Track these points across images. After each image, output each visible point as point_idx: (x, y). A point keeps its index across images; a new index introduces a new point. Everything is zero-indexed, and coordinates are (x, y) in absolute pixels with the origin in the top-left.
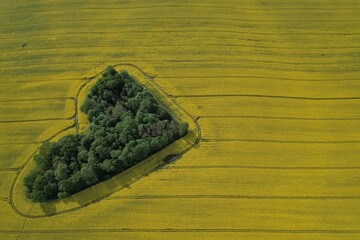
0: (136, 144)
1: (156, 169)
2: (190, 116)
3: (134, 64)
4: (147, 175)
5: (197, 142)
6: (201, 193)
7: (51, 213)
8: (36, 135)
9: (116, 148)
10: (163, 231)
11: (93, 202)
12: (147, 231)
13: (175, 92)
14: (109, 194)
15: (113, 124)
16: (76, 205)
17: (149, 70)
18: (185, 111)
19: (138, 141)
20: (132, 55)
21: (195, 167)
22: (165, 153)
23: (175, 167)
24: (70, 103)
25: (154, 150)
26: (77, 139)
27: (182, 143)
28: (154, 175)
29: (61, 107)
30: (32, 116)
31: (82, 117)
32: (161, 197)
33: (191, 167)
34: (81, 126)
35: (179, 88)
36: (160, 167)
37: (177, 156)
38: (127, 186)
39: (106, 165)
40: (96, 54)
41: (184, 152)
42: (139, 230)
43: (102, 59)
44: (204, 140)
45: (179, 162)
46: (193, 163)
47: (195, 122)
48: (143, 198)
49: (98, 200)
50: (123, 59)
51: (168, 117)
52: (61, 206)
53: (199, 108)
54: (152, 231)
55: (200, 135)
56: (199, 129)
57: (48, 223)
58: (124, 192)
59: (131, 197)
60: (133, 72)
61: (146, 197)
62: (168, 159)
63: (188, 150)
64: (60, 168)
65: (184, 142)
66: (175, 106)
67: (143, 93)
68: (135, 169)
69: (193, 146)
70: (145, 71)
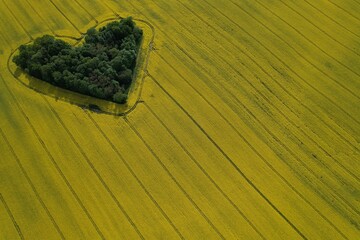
0: (82, 78)
1: (79, 105)
2: (140, 95)
3: (156, 30)
4: (72, 103)
5: (120, 115)
6: (80, 144)
7: (16, 76)
10: (40, 140)
11: (35, 90)
13: (152, 71)
15: (86, 55)
16: (28, 83)
17: (158, 42)
18: (141, 90)
19: (85, 78)
21: (98, 127)
22: (96, 102)
23: (89, 116)
27: (112, 106)
28: (75, 108)
29: (86, 23)
30: (70, 16)
33: (97, 125)
34: (80, 43)
35: (158, 71)
36: (83, 106)
37: (100, 111)
38: (57, 99)
40: (143, 4)
41: (106, 113)
42: (32, 126)
43: (142, 9)
44: (125, 118)
45: (95, 115)
46: (101, 125)
47: (137, 102)
49: (38, 91)
50: (153, 20)
52: (23, 77)
53: (152, 96)
54: (36, 133)
55: (127, 113)
56: (133, 109)
57: (10, 79)
58: (52, 100)
59: (50, 106)
60: (147, 35)
61: (56, 114)
62: (93, 108)
63: (110, 114)
65: (114, 107)
66: (140, 81)
68: (71, 94)
69: (115, 115)
70: (155, 40)
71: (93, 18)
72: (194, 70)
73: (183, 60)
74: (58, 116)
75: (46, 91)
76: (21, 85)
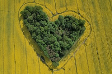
1: (37, 54)
2: (65, 65)
3: (92, 32)
4: (35, 50)
5: (51, 70)
6: (29, 73)
8: (48, 2)
11: (23, 33)
12: (15, 54)
13: (77, 57)
14: (26, 38)
16: (22, 27)
17: (89, 41)
18: (67, 63)
19: (46, 45)
21: (40, 70)
23: (39, 62)
24: (64, 9)
28: (35, 53)
29: (62, 6)
31: (57, 17)
33: (39, 68)
34: (53, 18)
35: (80, 57)
37: (44, 62)
38: (30, 44)
40: (95, 11)
41: (46, 65)
42: (15, 51)
43: (93, 15)
44: (53, 72)
45: (41, 63)
47: (62, 68)
50: (94, 26)
52: (22, 22)
53: (70, 69)
54: (15, 56)
55: (55, 71)
56: (58, 70)
58: (27, 43)
59: (25, 46)
60: (86, 33)
61: (26, 52)
62: (42, 58)
63: (47, 66)
65: (51, 64)
66: (69, 57)
69: (49, 68)
70: (89, 39)
71: (66, 5)
72: (96, 69)
73: (95, 59)
74: (26, 54)
75: (27, 36)
76: (19, 25)
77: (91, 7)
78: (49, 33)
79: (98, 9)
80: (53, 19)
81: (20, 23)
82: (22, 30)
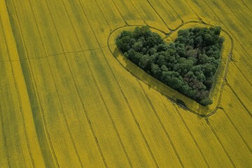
0: (178, 77)
1: (169, 98)
2: (219, 101)
3: (235, 41)
4: (162, 94)
5: (202, 116)
6: (169, 134)
7: (115, 56)
8: (149, 19)
9: (168, 67)
10: (136, 121)
11: (131, 73)
12: (131, 111)
13: (231, 82)
14: (139, 79)
15: (182, 55)
16: (125, 65)
17: (237, 54)
18: (221, 96)
19: (181, 77)
20: (241, 36)
21: (184, 123)
22: (183, 98)
23: (177, 110)
24: (179, 22)
25: (180, 90)
26: (160, 41)
27: (196, 106)
28: (164, 99)
29: (173, 20)
30: (158, 9)
31: (175, 35)
32: (154, 110)
33: (183, 120)
34: (169, 38)
35: (236, 82)
36: (171, 99)
37: (186, 107)
38: (150, 86)
39: (155, 67)
40: (224, 13)
41: (191, 111)
42: (129, 107)
43: (223, 19)
44: (207, 120)
45: (181, 110)
46: (186, 121)
47: (217, 108)
48: (147, 99)
49: (133, 75)
50: (233, 32)
51: (209, 87)
52: (121, 58)
53: (230, 105)
54: (133, 114)
55: (209, 115)
56: (213, 113)
57: (110, 57)
58: (145, 87)
59: (144, 92)
60: (227, 45)
61: (149, 101)
62: (180, 102)
63: (194, 112)
64: (139, 43)
65: (198, 107)
66: (219, 87)
67: (216, 61)
68: (162, 85)
69: (198, 114)
70: (234, 52)
71: (179, 17)
74: (151, 103)
75: (141, 76)
76: (119, 65)
77: (216, 9)
78: (178, 56)
79: (226, 9)
80: (169, 41)
81: (119, 61)
82: (127, 70)
